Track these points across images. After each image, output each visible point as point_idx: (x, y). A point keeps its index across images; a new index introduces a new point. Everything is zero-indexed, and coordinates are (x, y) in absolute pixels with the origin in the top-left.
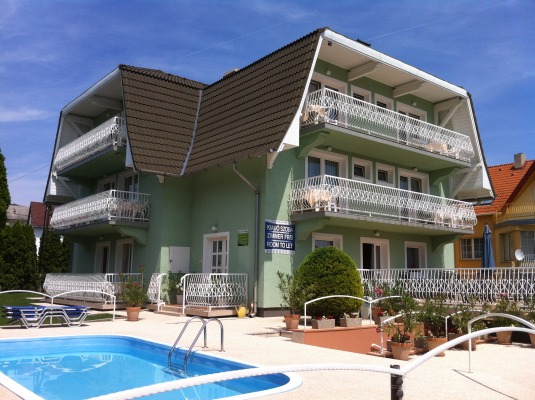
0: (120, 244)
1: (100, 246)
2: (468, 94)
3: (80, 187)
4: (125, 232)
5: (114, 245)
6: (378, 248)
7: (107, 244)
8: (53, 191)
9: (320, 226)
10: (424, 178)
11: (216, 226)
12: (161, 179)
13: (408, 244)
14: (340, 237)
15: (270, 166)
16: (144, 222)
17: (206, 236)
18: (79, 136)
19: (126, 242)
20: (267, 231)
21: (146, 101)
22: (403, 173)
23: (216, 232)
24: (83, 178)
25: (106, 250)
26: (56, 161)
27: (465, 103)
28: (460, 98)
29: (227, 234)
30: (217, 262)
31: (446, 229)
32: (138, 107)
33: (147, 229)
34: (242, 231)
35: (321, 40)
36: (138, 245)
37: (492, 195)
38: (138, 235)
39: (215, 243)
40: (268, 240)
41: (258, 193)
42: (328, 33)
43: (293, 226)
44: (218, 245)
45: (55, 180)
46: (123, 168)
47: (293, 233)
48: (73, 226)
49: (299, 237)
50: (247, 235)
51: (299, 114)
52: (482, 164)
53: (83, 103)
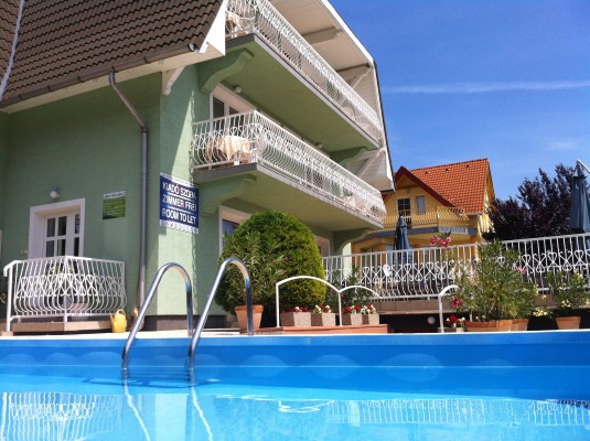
2: (374, 62)
11: (57, 190)
15: (167, 92)
17: (34, 210)
20: (163, 192)
23: (56, 200)
27: (371, 74)
28: (368, 65)
29: (81, 202)
34: (112, 195)
37: (393, 187)
39: (51, 223)
40: (163, 205)
41: (146, 130)
43: (196, 190)
44: (58, 225)
47: (196, 201)
50: (123, 201)
52: (385, 149)
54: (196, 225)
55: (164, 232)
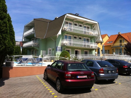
0: (35, 50)
1: (32, 50)
2: (98, 23)
3: (28, 40)
4: (35, 48)
5: (34, 50)
6: (79, 51)
7: (33, 50)
8: (23, 40)
9: (65, 47)
10: (89, 39)
12: (41, 39)
13: (85, 51)
14: (71, 49)
15: (57, 37)
16: (38, 46)
17: (48, 49)
18: (28, 30)
19: (36, 50)
20: (57, 48)
21: (38, 25)
22: (84, 38)
24: (29, 38)
25: (33, 51)
26: (24, 35)
27: (97, 25)
29: (51, 48)
30: (50, 53)
31: (92, 48)
32: (37, 26)
33: (39, 47)
34: (53, 48)
35: (66, 16)
36: (38, 50)
37: (102, 42)
38: (37, 48)
40: (57, 49)
41: (55, 42)
42: (67, 15)
43: (61, 47)
44: (50, 50)
45: (24, 38)
46: (34, 37)
48: (27, 47)
49: (62, 49)
50: (54, 49)
51: (61, 29)
52: (100, 36)
53: (28, 24)
54: (61, 51)
55: (57, 52)
